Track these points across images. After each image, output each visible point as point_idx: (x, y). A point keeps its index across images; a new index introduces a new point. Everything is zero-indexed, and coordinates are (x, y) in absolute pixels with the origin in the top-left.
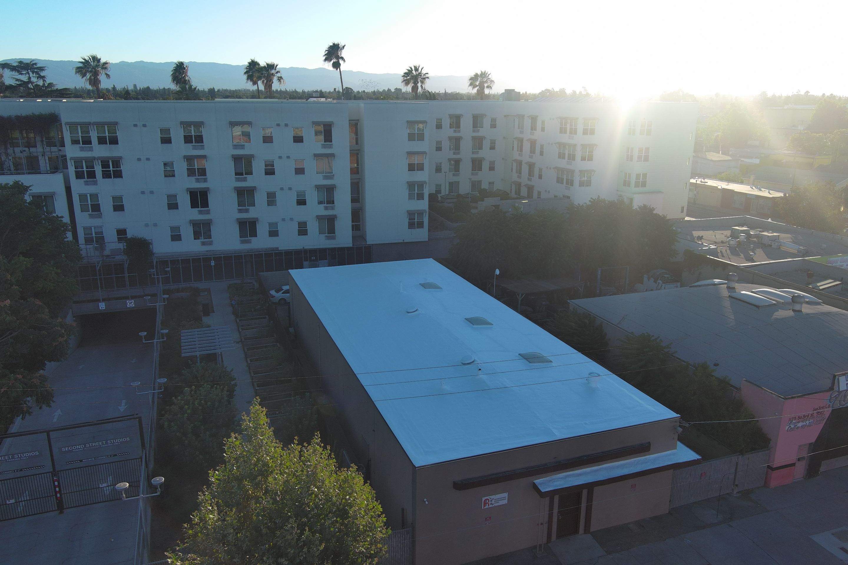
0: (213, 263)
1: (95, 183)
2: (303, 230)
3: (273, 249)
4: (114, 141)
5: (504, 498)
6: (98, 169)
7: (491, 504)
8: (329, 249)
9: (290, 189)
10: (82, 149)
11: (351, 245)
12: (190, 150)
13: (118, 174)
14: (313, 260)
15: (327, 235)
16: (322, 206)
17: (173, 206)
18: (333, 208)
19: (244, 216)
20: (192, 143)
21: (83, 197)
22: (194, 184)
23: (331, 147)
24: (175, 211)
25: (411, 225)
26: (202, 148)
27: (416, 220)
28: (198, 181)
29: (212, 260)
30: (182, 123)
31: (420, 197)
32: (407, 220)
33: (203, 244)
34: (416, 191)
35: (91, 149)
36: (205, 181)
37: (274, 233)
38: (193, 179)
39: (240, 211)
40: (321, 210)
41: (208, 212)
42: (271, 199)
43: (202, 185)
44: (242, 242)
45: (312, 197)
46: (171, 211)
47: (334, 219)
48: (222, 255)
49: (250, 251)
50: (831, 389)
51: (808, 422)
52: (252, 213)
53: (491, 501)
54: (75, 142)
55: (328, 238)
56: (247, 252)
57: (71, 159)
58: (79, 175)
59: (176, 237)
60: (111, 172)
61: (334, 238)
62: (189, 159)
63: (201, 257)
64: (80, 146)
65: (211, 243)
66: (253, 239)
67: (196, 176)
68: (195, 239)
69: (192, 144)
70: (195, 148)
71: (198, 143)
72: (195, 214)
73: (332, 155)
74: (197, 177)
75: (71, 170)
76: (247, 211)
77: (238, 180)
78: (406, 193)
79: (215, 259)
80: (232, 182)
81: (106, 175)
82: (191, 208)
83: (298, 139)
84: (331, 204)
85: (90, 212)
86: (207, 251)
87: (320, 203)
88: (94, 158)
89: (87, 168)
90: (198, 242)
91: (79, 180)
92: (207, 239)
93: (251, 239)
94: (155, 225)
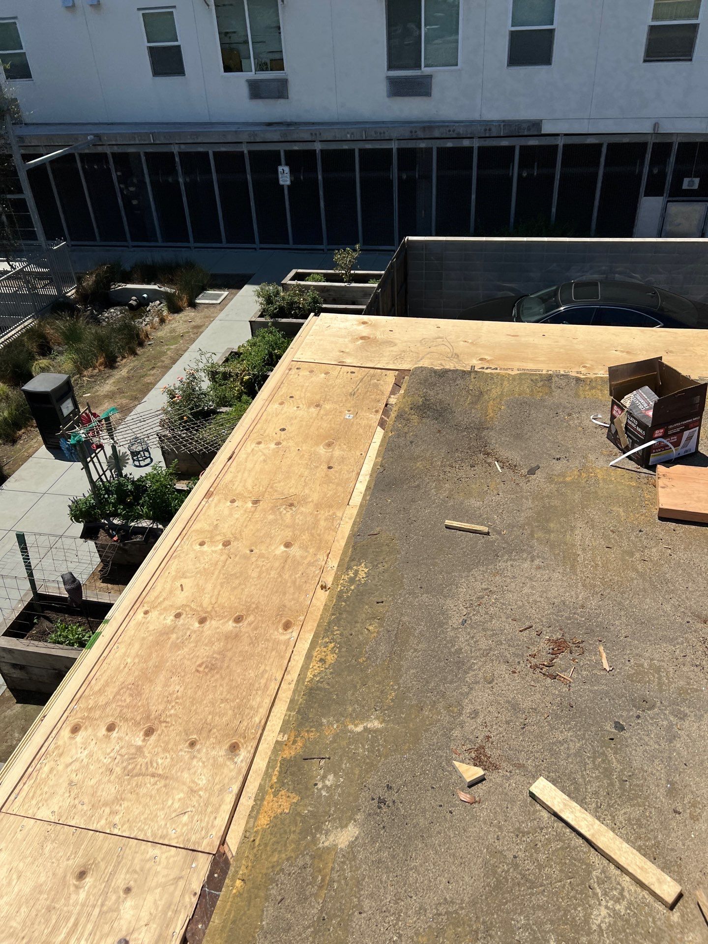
0: (285, 176)
2: (672, 30)
3: (514, 129)
29: (280, 164)
33: (257, 90)
37: (531, 46)
44: (396, 89)
48: (321, 146)
49: (421, 134)
56: (407, 135)
59: (166, 59)
63: (245, 149)
65: (280, 91)
66: (440, 75)
68: (227, 69)
86: (269, 123)
90: (239, 80)
92: (267, 70)
93: (430, 77)
94: (97, 4)
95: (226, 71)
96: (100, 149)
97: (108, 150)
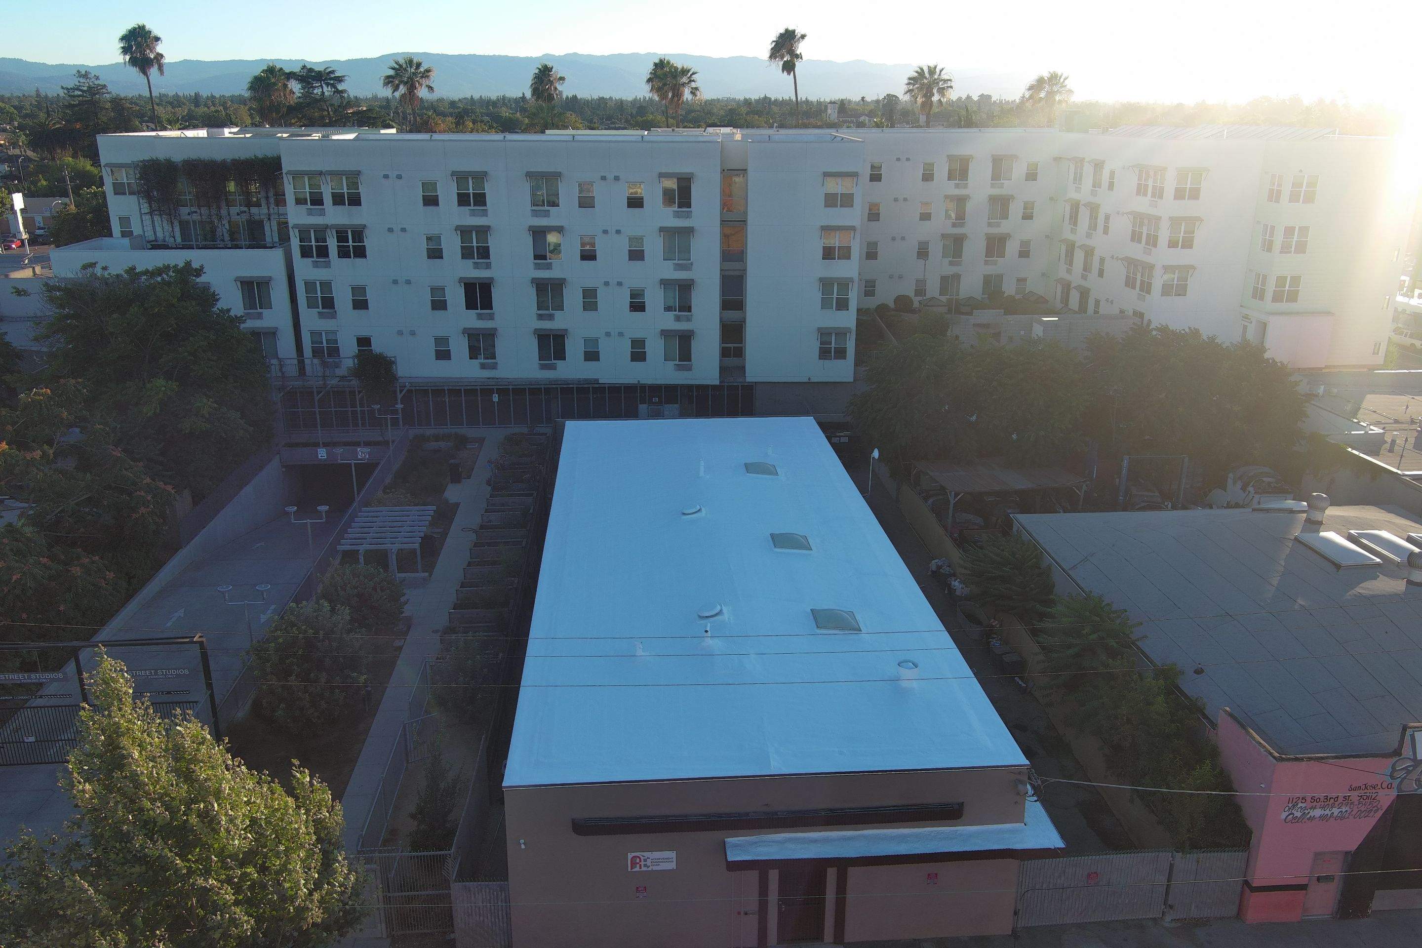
0: (496, 398)
1: (328, 265)
2: (638, 354)
3: (589, 381)
4: (355, 201)
5: (667, 860)
6: (332, 244)
7: (645, 865)
8: (682, 386)
9: (620, 284)
10: (310, 213)
11: (717, 382)
12: (468, 217)
13: (361, 253)
14: (654, 403)
15: (677, 362)
16: (671, 314)
17: (439, 305)
18: (689, 319)
19: (547, 325)
20: (470, 205)
21: (310, 286)
22: (471, 271)
23: (688, 215)
24: (442, 313)
25: (824, 353)
26: (485, 213)
27: (833, 345)
28: (476, 266)
29: (494, 393)
30: (454, 173)
31: (843, 305)
32: (816, 345)
33: (483, 366)
34: (835, 296)
35: (322, 213)
36: (488, 266)
37: (592, 356)
38: (470, 262)
39: (540, 317)
40: (669, 321)
41: (491, 317)
42: (590, 300)
43: (483, 274)
44: (543, 367)
45: (655, 299)
46: (436, 312)
47: (690, 337)
48: (511, 387)
49: (553, 383)
50: (1397, 753)
51: (1336, 811)
52: (559, 322)
53: (645, 860)
54: (299, 201)
55: (679, 368)
56: (548, 383)
57: (295, 226)
58: (306, 253)
59: (443, 354)
60: (350, 248)
61: (689, 369)
62: (464, 232)
63: (478, 388)
64: (308, 207)
65: (494, 367)
66: (559, 363)
67: (474, 258)
69: (469, 208)
70: (473, 214)
71: (479, 205)
72: (472, 320)
73: (690, 231)
74: (476, 260)
75: (295, 243)
76: (551, 317)
77: (538, 267)
78: (819, 295)
79: (500, 391)
80: (530, 271)
81: (344, 253)
82: (466, 309)
83: (635, 203)
84: (685, 311)
85: (320, 310)
86: (489, 378)
87: (668, 309)
88: (327, 227)
89: (317, 241)
90: (476, 363)
91: (305, 260)
92: (489, 359)
93: (556, 364)
94: (413, 333)
95: (470, 359)
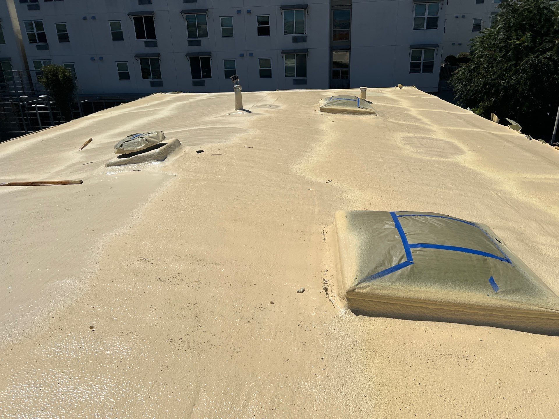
2: (265, 71)
9: (249, 12)
15: (295, 78)
16: (290, 36)
17: (118, 36)
18: (304, 40)
19: (195, 49)
21: (28, 24)
22: (138, 7)
24: (120, 42)
25: (415, 67)
27: (422, 60)
28: (141, 2)
31: (433, 23)
33: (153, 84)
34: (427, 16)
36: (150, 2)
37: (230, 74)
39: (191, 43)
40: (289, 42)
41: (155, 45)
42: (227, 27)
43: (146, 9)
44: (195, 84)
45: (277, 23)
46: (116, 42)
47: (305, 55)
52: (204, 46)
55: (296, 81)
59: (124, 76)
61: (304, 82)
65: (160, 84)
66: (207, 80)
68: (144, 78)
72: (142, 47)
76: (198, 43)
77: (186, 1)
78: (412, 17)
80: (181, 4)
82: (137, 39)
84: (301, 33)
85: (38, 43)
87: (288, 32)
90: (148, 81)
91: (23, 4)
92: (156, 79)
93: (205, 81)
94: (101, 59)
95: (143, 79)
96: (101, 101)
97: (103, 101)
